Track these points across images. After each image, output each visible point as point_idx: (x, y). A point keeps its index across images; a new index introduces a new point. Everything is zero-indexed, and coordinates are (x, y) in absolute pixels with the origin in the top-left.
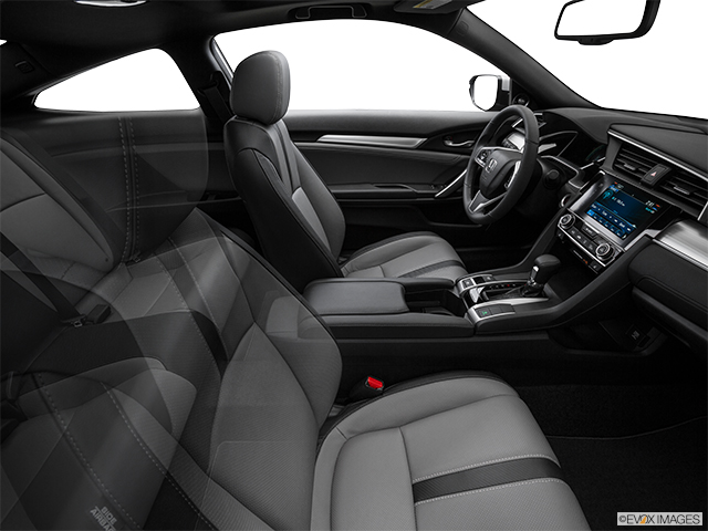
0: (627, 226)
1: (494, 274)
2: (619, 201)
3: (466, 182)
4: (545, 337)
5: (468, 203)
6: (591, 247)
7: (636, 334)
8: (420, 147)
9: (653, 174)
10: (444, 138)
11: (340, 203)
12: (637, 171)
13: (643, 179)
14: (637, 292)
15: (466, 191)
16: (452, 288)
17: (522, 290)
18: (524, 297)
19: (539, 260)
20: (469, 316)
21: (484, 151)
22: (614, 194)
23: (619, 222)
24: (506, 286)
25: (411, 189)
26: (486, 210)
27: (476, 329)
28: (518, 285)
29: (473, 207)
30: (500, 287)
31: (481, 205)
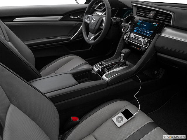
0: (150, 32)
1: (106, 62)
2: (144, 25)
3: (83, 30)
4: (131, 80)
5: (86, 38)
6: (139, 43)
7: (156, 72)
8: (61, 20)
9: (152, 14)
10: (70, 15)
11: (31, 49)
12: (145, 15)
13: (148, 17)
14: (159, 54)
15: (84, 34)
16: (91, 71)
17: (119, 64)
18: (120, 67)
19: (123, 51)
20: (103, 79)
21: (88, 17)
22: (141, 23)
23: (146, 32)
24: (112, 65)
25: (60, 38)
26: (95, 39)
27: (108, 84)
28: (117, 63)
29: (89, 39)
30: (110, 66)
31: (92, 37)
